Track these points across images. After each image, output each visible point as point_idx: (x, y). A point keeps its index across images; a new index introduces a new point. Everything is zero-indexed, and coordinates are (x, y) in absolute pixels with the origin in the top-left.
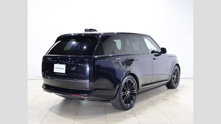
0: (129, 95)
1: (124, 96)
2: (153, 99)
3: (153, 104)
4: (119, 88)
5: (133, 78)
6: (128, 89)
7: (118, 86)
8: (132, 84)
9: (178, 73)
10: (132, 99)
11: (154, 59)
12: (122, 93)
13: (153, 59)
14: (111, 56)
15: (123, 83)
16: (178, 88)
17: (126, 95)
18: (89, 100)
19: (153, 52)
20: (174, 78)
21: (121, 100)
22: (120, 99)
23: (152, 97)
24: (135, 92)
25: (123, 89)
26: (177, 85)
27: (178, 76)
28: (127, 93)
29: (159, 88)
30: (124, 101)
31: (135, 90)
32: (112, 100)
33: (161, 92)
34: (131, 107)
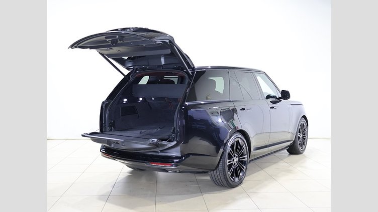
0: (236, 164)
1: (230, 166)
2: (271, 169)
3: (272, 178)
4: (223, 153)
5: (243, 138)
6: (236, 155)
7: (221, 151)
8: (241, 147)
9: (305, 129)
10: (241, 170)
11: (273, 108)
12: (228, 161)
13: (271, 108)
14: (202, 103)
15: (229, 144)
16: (305, 153)
17: (232, 164)
18: (176, 172)
19: (268, 97)
20: (299, 138)
21: (225, 172)
22: (225, 170)
23: (268, 167)
24: (246, 159)
25: (229, 154)
26: (303, 148)
27: (304, 135)
28: (233, 160)
29: (276, 154)
30: (229, 174)
31: (246, 156)
32: (212, 172)
33: (281, 159)
34: (241, 182)
